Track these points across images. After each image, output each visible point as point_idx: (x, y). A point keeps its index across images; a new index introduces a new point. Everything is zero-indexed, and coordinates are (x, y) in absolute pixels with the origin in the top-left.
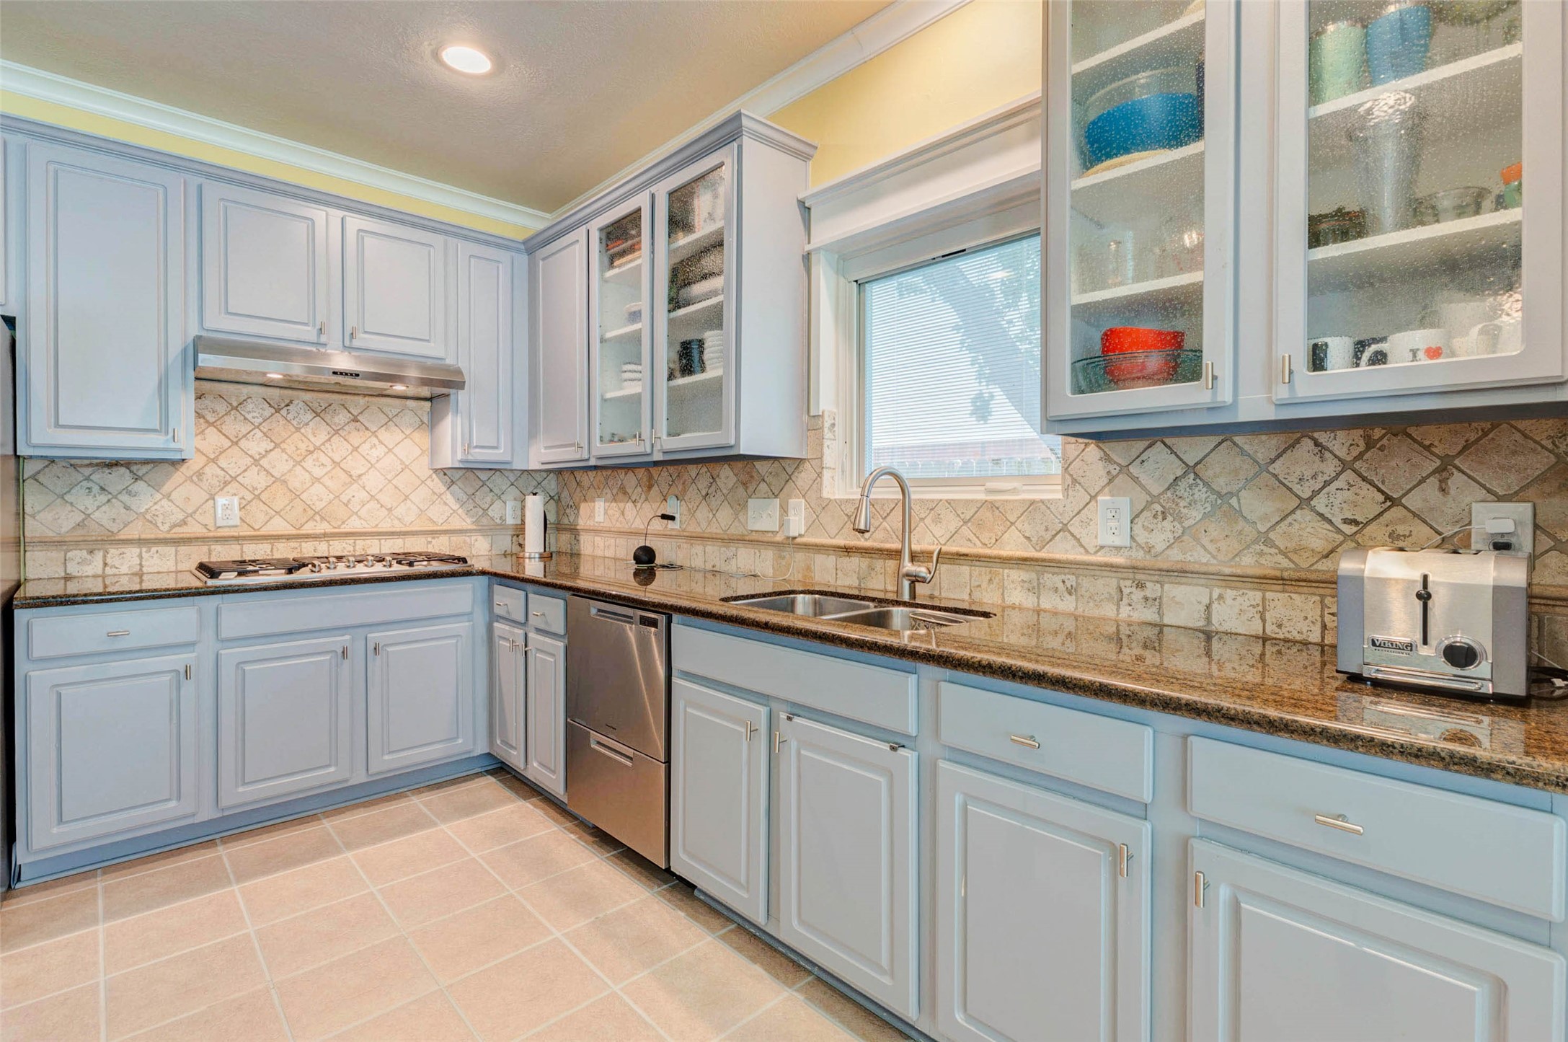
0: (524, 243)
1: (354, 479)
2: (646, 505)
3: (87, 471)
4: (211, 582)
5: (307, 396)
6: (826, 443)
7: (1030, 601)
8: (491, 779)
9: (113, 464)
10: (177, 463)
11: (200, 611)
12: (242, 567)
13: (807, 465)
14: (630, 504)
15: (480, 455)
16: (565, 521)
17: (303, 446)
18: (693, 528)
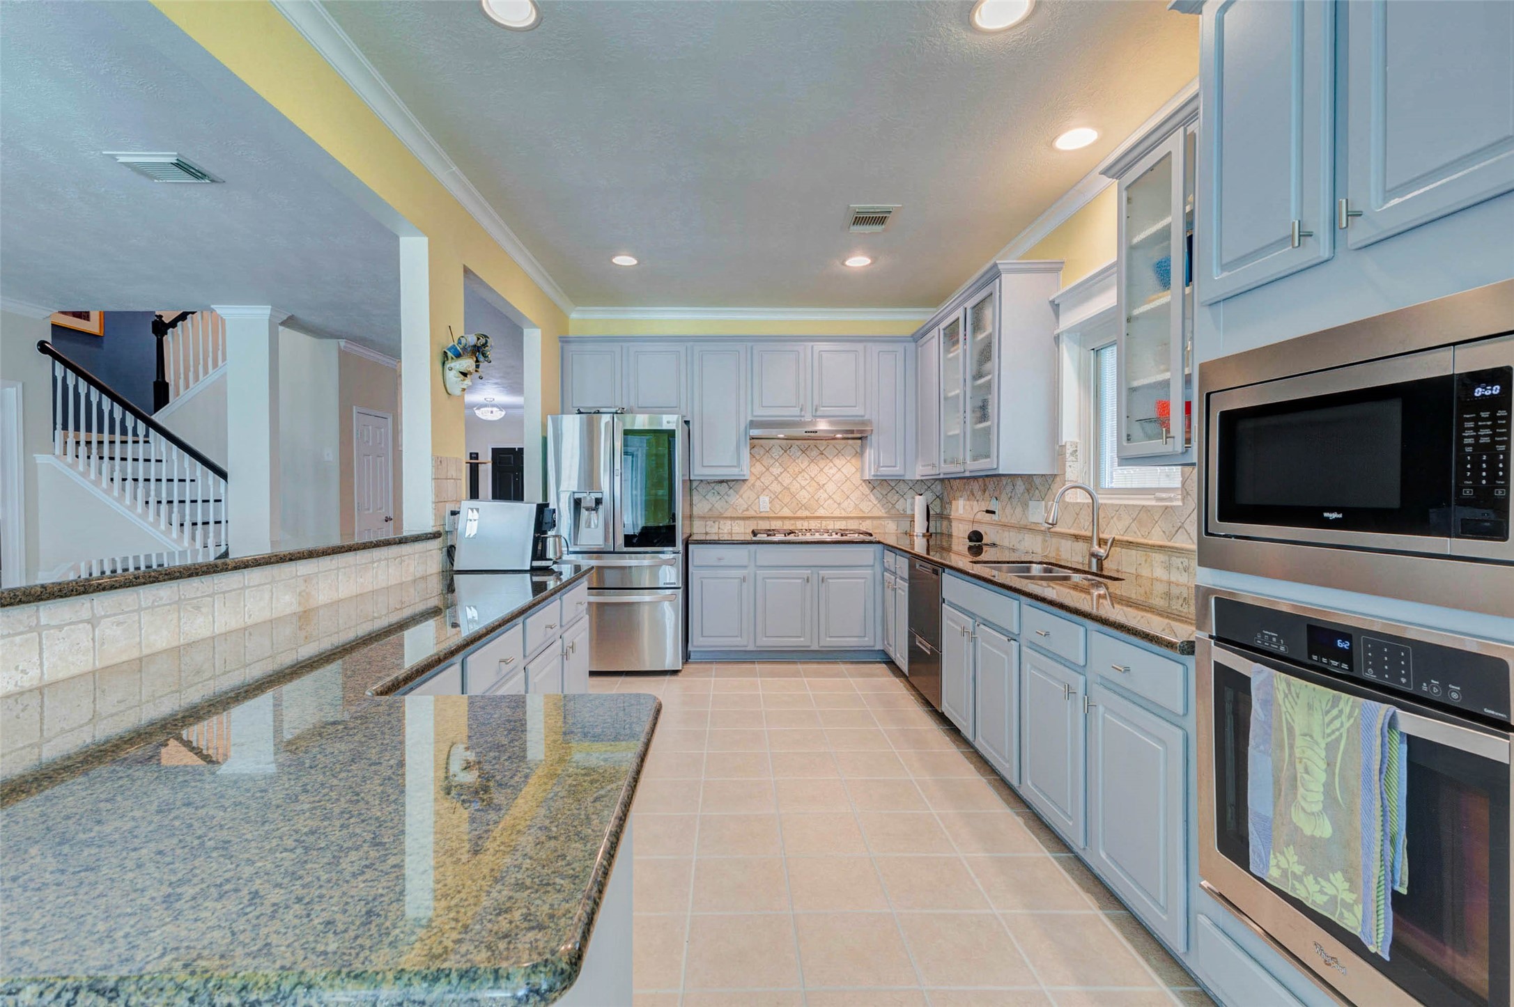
0: (912, 336)
1: (821, 487)
2: (983, 503)
3: (713, 485)
4: (754, 538)
5: (799, 442)
6: (1068, 464)
7: (1165, 577)
8: (884, 666)
9: (722, 482)
10: (744, 481)
11: (749, 551)
12: (770, 532)
13: (1058, 479)
14: (976, 502)
15: (884, 471)
16: (945, 513)
17: (797, 470)
18: (1004, 520)
